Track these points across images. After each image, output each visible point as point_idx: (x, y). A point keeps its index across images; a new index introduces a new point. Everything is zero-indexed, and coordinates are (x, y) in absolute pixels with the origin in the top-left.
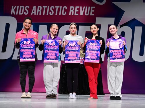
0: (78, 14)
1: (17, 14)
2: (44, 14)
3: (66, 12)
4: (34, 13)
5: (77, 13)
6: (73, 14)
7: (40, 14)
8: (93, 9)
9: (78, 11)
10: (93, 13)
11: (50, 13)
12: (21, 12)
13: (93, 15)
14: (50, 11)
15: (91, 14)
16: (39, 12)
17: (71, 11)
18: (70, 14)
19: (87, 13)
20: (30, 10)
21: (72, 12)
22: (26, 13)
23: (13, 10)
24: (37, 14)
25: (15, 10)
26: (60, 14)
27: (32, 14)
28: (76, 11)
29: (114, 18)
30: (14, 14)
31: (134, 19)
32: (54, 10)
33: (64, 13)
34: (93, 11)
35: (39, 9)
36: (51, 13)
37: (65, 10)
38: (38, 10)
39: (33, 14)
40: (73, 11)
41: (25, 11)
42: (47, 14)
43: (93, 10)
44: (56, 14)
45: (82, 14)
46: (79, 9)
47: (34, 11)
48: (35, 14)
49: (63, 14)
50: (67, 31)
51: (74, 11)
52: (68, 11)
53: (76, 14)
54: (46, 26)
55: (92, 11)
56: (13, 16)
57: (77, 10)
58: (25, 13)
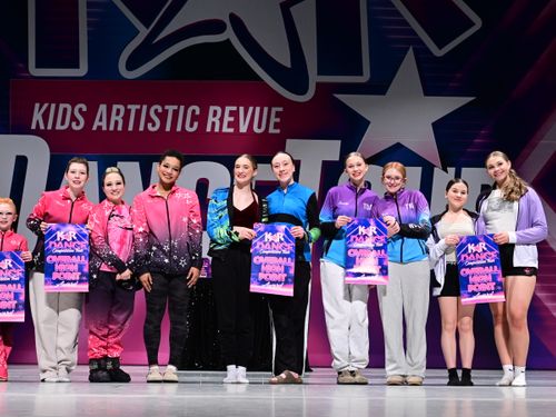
0: (231, 130)
1: (49, 127)
2: (130, 128)
3: (196, 124)
4: (100, 124)
5: (230, 124)
6: (217, 130)
7: (120, 128)
8: (278, 114)
9: (232, 119)
10: (276, 126)
11: (150, 125)
12: (63, 123)
13: (278, 131)
14: (149, 119)
15: (272, 130)
16: (116, 123)
17: (211, 119)
18: (209, 129)
19: (259, 127)
20: (90, 116)
21: (214, 124)
22: (78, 124)
23: (37, 116)
24: (112, 128)
25: (45, 116)
26: (179, 129)
27: (94, 128)
28: (228, 119)
29: (339, 142)
30: (42, 127)
31: (398, 146)
32: (163, 116)
33: (191, 126)
34: (278, 120)
35: (118, 114)
36: (154, 125)
37: (194, 118)
38: (114, 118)
39: (100, 128)
40: (219, 119)
41: (73, 118)
42: (141, 129)
43: (276, 117)
44: (168, 129)
45: (243, 129)
46: (234, 114)
47: (101, 120)
48: (104, 128)
49: (188, 129)
50: (199, 181)
51: (221, 120)
52: (202, 119)
53: (225, 129)
54: (137, 164)
55: (274, 120)
56: (38, 132)
57: (230, 115)
58: (74, 124)
